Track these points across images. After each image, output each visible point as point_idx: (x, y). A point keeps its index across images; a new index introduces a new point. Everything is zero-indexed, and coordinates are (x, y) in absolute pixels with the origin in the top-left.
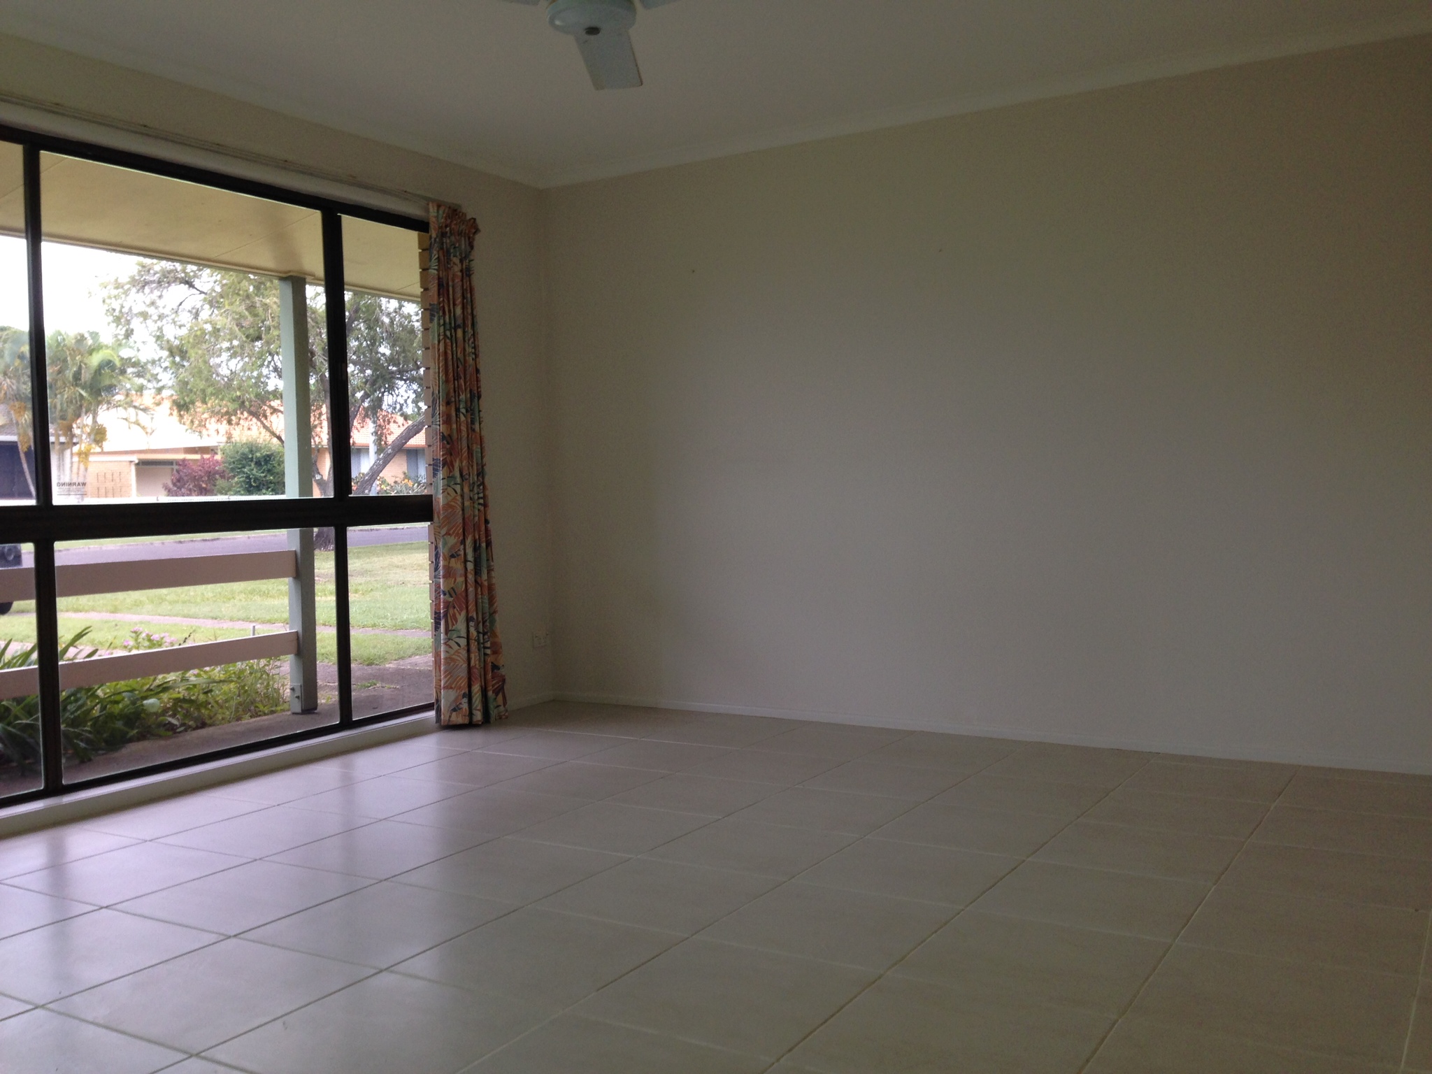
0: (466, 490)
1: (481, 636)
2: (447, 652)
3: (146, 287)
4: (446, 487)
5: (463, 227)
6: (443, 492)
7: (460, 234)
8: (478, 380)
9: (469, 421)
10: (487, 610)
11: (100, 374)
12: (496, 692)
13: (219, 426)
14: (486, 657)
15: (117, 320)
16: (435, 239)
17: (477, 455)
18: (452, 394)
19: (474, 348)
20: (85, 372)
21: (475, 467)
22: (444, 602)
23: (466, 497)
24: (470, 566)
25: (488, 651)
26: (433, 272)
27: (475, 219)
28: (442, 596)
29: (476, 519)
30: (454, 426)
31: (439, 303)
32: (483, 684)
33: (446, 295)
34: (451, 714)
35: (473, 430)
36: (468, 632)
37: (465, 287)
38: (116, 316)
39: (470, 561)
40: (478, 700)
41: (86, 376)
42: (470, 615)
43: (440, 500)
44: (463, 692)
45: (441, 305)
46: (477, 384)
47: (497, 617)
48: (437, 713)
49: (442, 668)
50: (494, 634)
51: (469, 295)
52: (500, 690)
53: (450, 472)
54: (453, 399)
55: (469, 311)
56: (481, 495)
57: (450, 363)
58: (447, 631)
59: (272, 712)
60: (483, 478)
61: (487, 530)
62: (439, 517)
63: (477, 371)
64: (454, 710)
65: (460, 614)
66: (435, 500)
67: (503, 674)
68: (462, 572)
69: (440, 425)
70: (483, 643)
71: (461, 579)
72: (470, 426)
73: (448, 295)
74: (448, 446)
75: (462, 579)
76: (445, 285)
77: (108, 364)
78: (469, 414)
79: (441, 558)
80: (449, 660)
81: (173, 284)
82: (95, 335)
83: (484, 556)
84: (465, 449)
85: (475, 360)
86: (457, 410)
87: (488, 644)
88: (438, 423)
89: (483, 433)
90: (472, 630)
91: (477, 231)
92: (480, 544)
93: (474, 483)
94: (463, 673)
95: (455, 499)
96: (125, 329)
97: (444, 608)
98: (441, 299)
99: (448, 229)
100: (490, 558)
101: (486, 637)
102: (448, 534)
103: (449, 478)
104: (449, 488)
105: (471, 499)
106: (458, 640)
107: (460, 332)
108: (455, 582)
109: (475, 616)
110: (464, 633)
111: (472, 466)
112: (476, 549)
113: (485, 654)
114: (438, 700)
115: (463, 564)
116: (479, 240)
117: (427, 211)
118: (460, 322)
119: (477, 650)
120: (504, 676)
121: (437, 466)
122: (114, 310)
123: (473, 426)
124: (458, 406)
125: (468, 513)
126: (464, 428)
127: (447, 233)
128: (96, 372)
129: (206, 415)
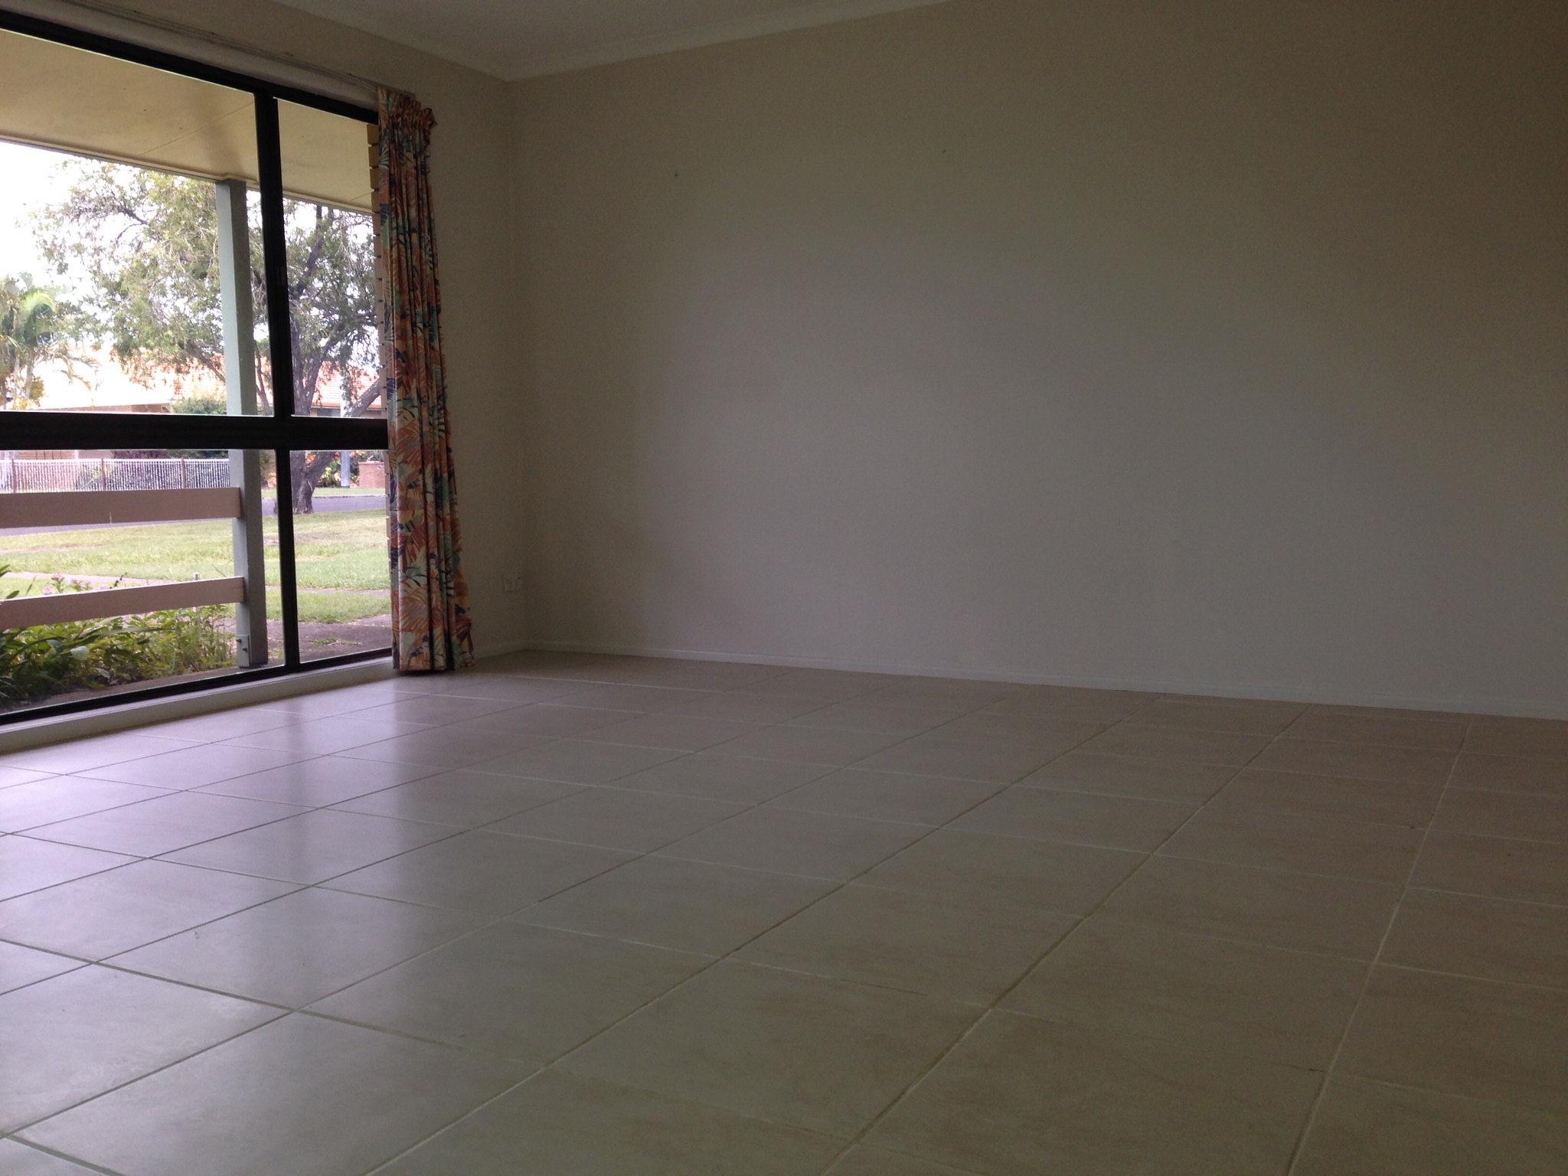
0: (425, 413)
1: (444, 575)
2: (405, 591)
3: (81, 216)
4: (401, 410)
5: (417, 118)
6: (398, 416)
7: (414, 125)
8: (437, 292)
9: (428, 337)
10: (449, 546)
11: (35, 320)
12: (462, 637)
13: (165, 375)
14: (450, 599)
15: (49, 254)
16: (385, 130)
17: (437, 376)
18: (408, 307)
19: (432, 256)
20: (17, 319)
21: (435, 389)
22: (401, 537)
23: (425, 422)
24: (430, 498)
25: (452, 592)
26: (383, 167)
27: (430, 110)
28: (399, 530)
29: (437, 447)
30: (410, 342)
31: (391, 203)
32: (446, 627)
33: (398, 194)
34: (410, 658)
35: (432, 348)
36: (428, 570)
37: (420, 187)
38: (48, 249)
39: (430, 492)
40: (441, 644)
41: (19, 322)
42: (430, 551)
43: (395, 423)
44: (424, 635)
45: (394, 205)
46: (436, 297)
47: (461, 555)
48: (394, 658)
49: (400, 609)
50: (458, 574)
51: (425, 196)
52: (465, 635)
53: (407, 392)
54: (408, 312)
55: (426, 214)
56: (442, 420)
57: (404, 272)
58: (405, 568)
59: (218, 667)
60: (444, 402)
61: (448, 459)
62: (394, 444)
63: (436, 282)
64: (414, 654)
65: (419, 550)
66: (390, 424)
67: (470, 617)
68: (421, 503)
69: (393, 341)
70: (446, 583)
71: (420, 512)
72: (428, 343)
73: (401, 195)
74: (404, 365)
75: (422, 511)
76: (397, 182)
77: (45, 309)
78: (427, 330)
79: (397, 488)
80: (407, 599)
81: (111, 213)
82: (27, 278)
83: (446, 488)
84: (423, 369)
85: (433, 269)
86: (414, 324)
87: (452, 585)
88: (392, 338)
89: (443, 352)
90: (433, 567)
91: (433, 123)
92: (441, 474)
93: (433, 407)
94: (423, 614)
95: (412, 422)
96: (57, 263)
97: (401, 543)
98: (393, 199)
99: (400, 119)
100: (452, 491)
101: (449, 576)
102: (404, 461)
103: (405, 400)
104: (405, 411)
105: (430, 424)
106: (418, 579)
107: (415, 236)
108: (413, 514)
109: (436, 553)
110: (424, 571)
111: (432, 388)
112: (437, 479)
113: (449, 595)
114: (395, 644)
115: (421, 496)
116: (435, 134)
117: (376, 98)
118: (414, 225)
119: (438, 590)
120: (470, 620)
121: (392, 386)
122: (45, 242)
123: (432, 344)
124: (414, 320)
125: (427, 439)
126: (421, 345)
127: (398, 124)
128: (29, 320)
129: (151, 363)
